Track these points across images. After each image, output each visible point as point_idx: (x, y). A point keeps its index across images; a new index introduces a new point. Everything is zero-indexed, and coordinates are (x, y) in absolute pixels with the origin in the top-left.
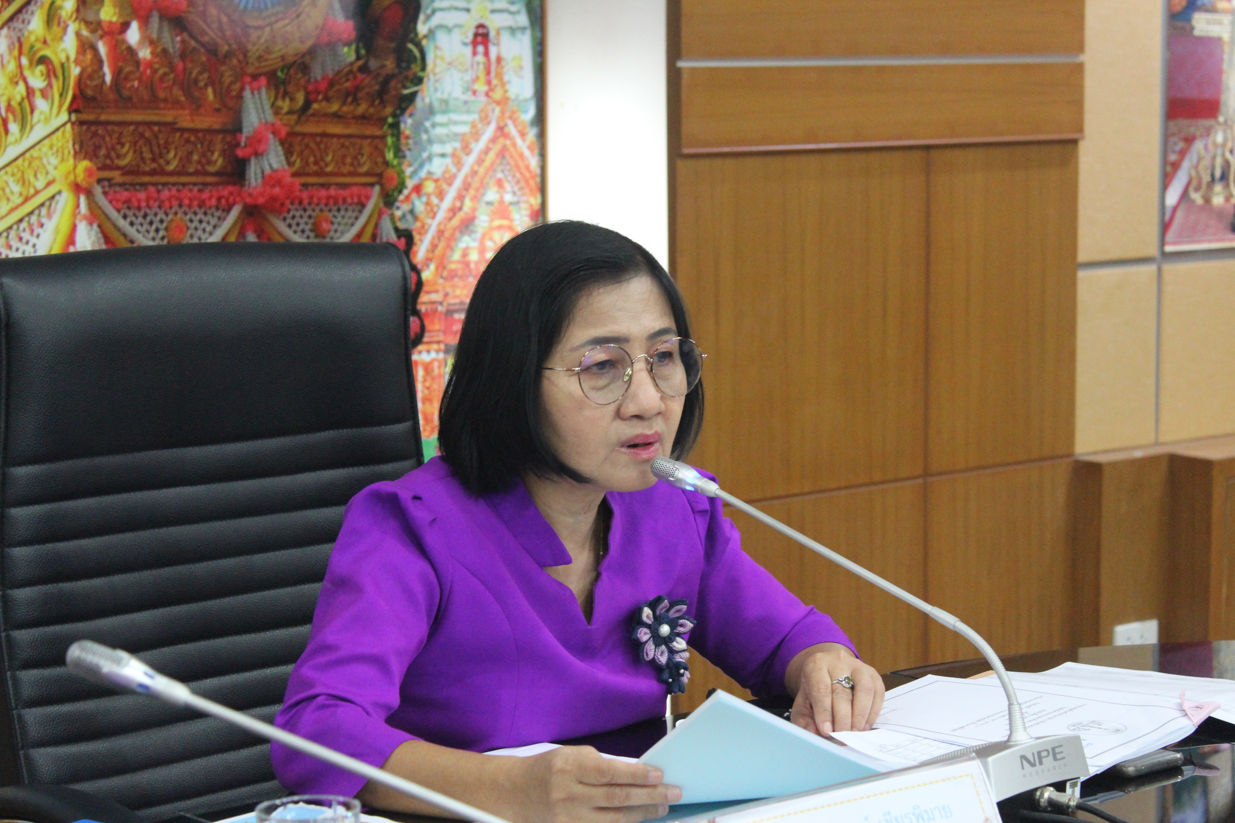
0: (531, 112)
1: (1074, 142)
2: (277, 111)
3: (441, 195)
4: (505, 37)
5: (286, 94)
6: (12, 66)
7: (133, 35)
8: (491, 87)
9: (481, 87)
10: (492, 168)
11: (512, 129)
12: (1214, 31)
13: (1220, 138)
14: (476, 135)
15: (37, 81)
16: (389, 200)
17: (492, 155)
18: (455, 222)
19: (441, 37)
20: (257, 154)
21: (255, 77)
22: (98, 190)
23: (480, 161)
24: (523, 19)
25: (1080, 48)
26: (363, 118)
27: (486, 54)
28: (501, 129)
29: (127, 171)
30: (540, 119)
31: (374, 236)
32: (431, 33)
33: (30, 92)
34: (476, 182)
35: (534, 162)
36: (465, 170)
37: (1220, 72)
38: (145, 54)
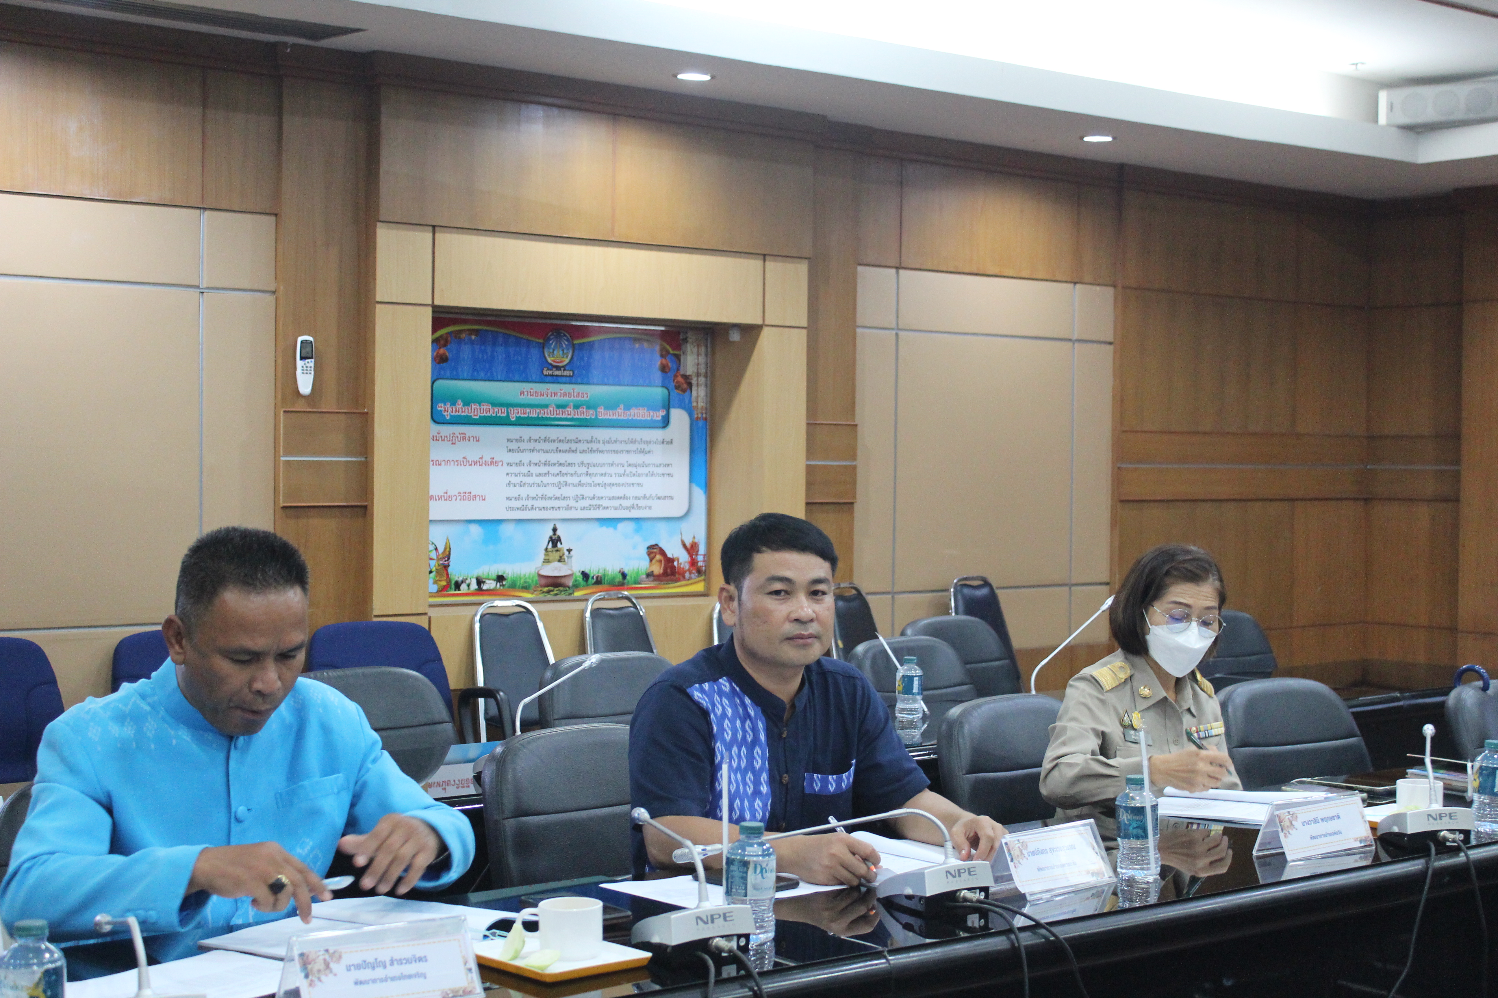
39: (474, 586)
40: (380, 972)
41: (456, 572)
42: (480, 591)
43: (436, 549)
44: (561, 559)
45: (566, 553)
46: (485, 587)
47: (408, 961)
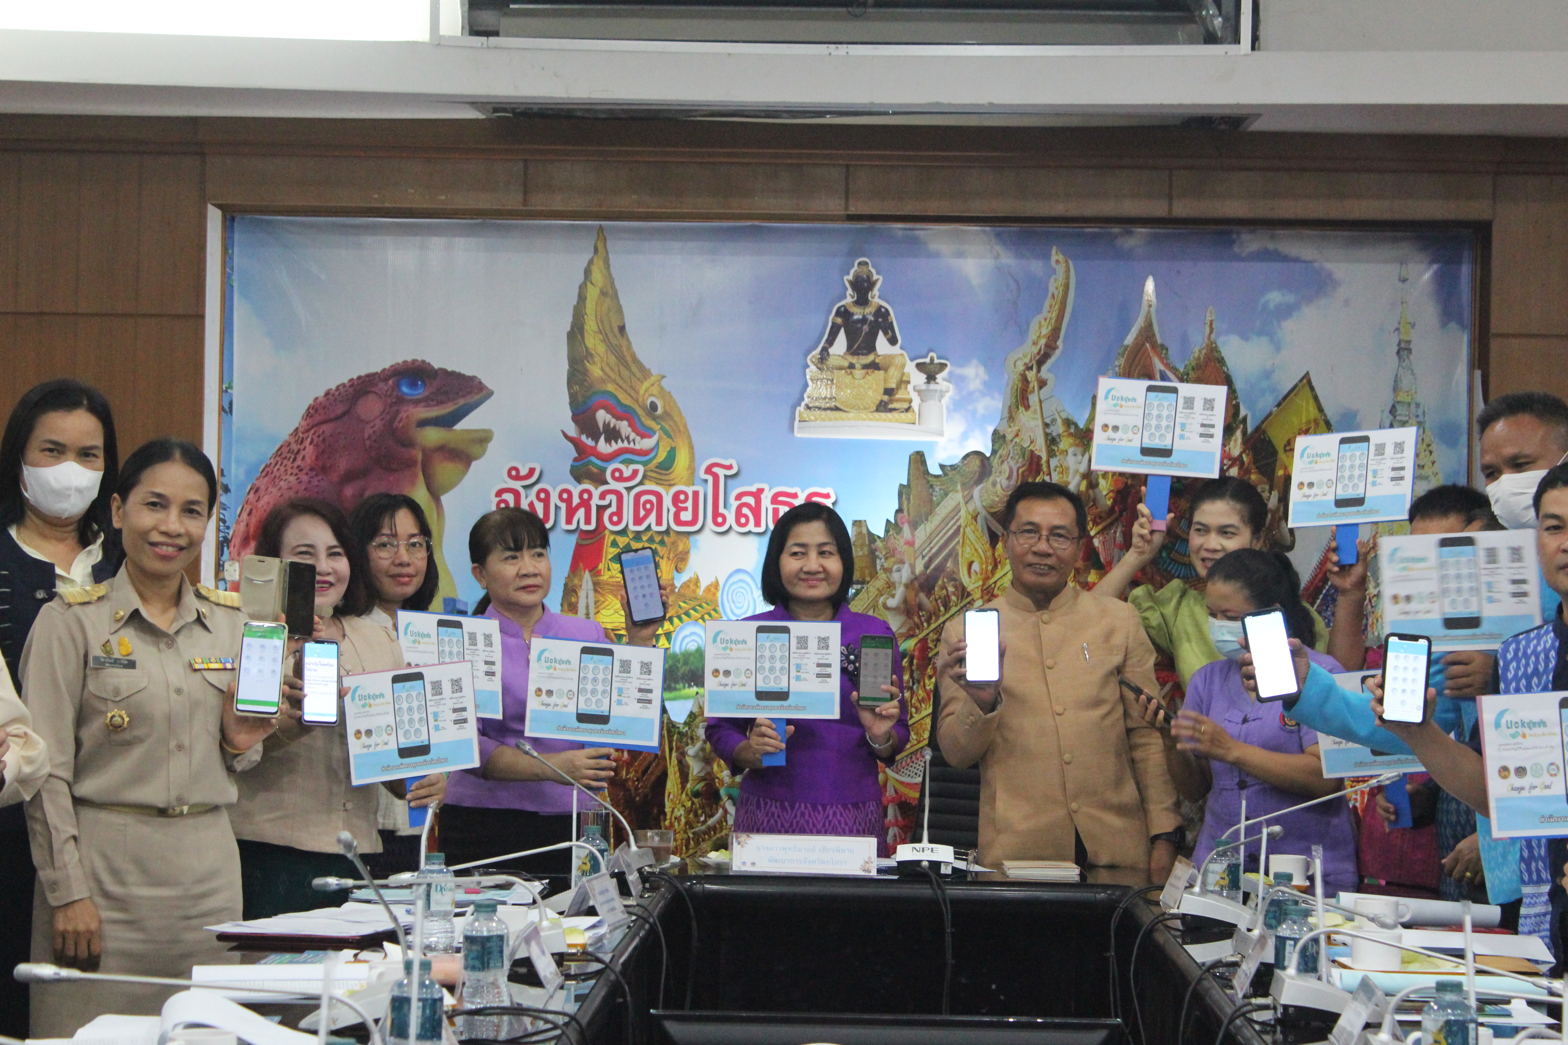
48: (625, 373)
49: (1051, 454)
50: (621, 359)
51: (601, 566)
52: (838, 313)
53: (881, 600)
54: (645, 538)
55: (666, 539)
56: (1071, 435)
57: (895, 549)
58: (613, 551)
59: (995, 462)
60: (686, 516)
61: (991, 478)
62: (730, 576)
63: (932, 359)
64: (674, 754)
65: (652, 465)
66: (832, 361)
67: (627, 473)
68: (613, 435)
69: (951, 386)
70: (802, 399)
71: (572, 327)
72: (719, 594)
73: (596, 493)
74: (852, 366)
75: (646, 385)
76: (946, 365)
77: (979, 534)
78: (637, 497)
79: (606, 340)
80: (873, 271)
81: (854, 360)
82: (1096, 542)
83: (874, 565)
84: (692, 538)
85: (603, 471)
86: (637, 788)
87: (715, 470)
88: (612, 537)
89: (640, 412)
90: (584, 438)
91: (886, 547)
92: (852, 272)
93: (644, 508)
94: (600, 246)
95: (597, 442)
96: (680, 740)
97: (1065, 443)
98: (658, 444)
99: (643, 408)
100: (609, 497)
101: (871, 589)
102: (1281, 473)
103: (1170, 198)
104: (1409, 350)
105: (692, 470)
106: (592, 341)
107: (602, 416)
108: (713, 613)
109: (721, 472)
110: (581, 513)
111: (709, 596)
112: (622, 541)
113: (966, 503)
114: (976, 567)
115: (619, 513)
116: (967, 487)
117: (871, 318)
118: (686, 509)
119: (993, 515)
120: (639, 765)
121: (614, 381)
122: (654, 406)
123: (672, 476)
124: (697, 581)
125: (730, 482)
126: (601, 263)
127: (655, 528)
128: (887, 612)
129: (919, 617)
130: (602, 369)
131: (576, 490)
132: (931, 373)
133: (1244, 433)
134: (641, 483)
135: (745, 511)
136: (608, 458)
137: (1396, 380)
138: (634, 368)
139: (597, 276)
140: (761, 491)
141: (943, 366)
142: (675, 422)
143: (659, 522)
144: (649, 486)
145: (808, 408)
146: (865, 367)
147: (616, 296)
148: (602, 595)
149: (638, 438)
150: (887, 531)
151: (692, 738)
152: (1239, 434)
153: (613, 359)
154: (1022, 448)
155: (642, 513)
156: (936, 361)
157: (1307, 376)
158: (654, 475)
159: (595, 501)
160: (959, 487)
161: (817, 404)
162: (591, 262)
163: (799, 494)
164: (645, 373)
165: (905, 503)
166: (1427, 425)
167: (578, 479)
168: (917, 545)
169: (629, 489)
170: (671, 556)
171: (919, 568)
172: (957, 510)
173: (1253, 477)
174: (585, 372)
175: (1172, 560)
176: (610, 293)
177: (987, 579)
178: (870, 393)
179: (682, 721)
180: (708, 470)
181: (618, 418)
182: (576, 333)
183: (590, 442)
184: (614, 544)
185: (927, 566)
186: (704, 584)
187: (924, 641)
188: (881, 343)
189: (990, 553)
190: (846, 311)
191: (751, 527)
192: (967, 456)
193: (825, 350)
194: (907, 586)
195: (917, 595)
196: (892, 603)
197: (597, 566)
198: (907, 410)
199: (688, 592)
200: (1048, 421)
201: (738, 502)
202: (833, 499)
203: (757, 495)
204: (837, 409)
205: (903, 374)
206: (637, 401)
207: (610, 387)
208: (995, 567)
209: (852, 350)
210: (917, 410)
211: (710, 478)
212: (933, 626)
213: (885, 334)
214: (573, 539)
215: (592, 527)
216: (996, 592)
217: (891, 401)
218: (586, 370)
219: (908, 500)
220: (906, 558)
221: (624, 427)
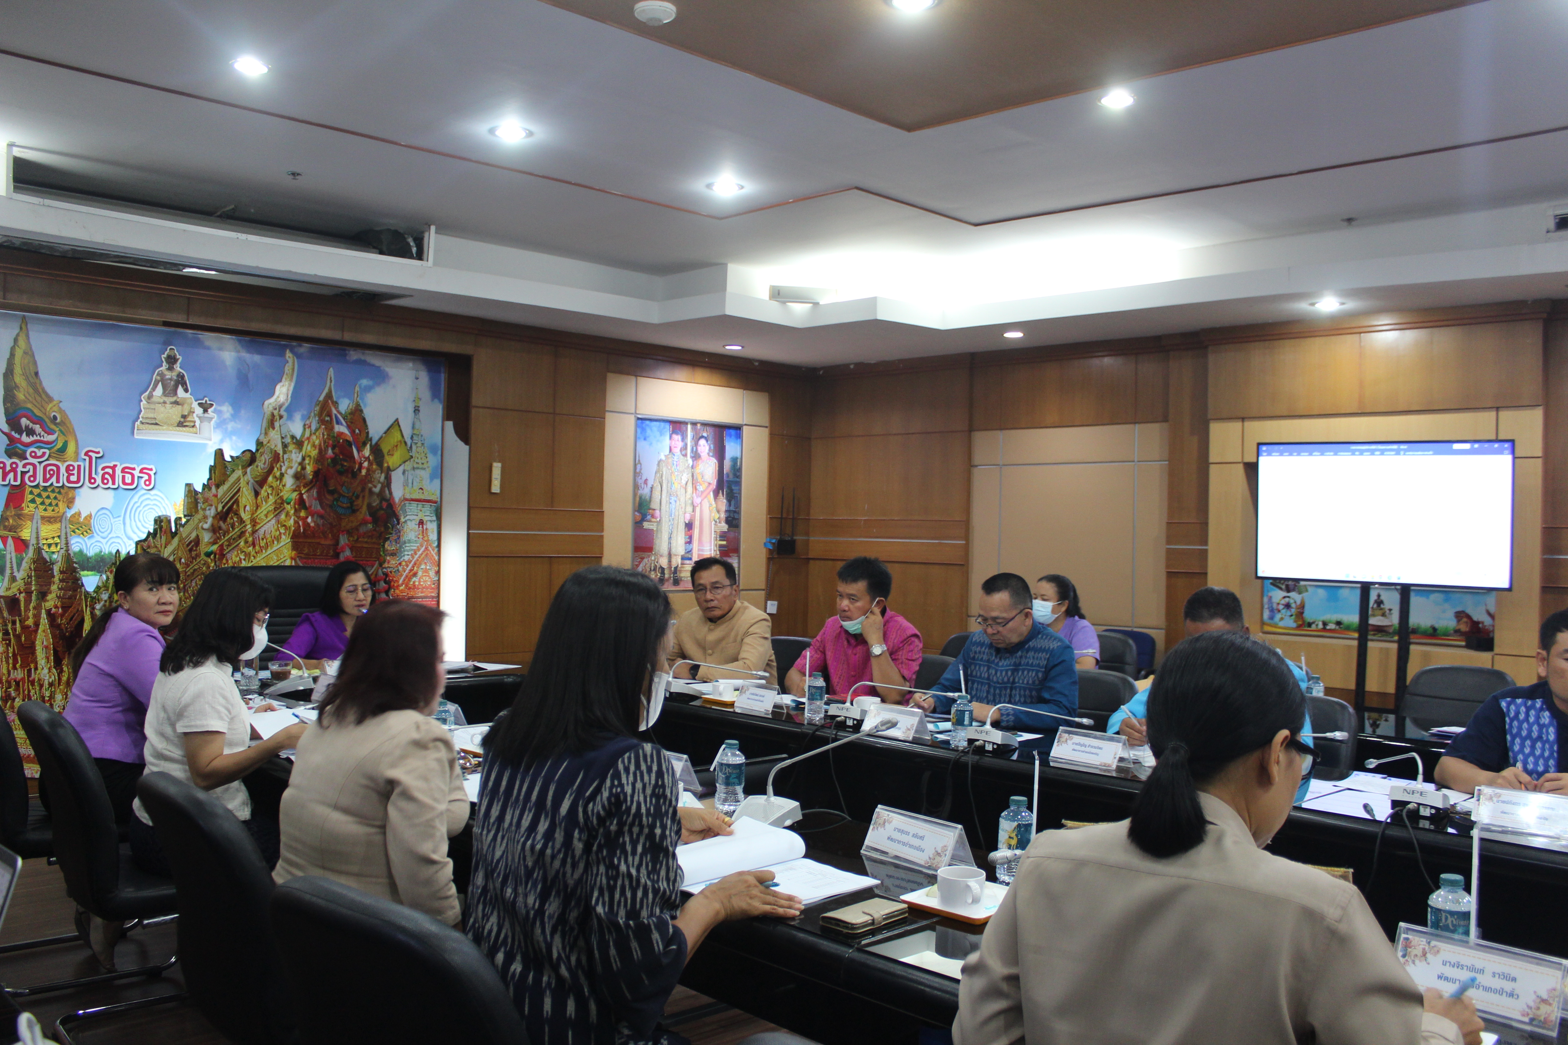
0: (436, 544)
1: (601, 557)
2: (349, 540)
3: (407, 566)
4: (429, 523)
5: (352, 536)
6: (276, 527)
7: (309, 520)
8: (424, 537)
9: (421, 536)
10: (423, 559)
11: (430, 548)
12: (651, 527)
13: (653, 558)
14: (419, 550)
15: (282, 531)
16: (381, 565)
17: (423, 555)
18: (411, 573)
19: (409, 523)
20: (343, 551)
21: (343, 531)
22: (298, 559)
23: (419, 557)
24: (434, 518)
25: (602, 531)
26: (374, 543)
27: (423, 527)
28: (426, 549)
29: (306, 554)
30: (439, 546)
31: (376, 575)
32: (405, 522)
33: (280, 533)
34: (418, 563)
35: (437, 558)
36: (415, 559)
37: (653, 539)
38: (312, 525)
39: (1321, 626)
40: (1083, 748)
41: (1308, 616)
42: (1324, 629)
43: (1295, 602)
44: (1383, 615)
45: (1388, 611)
46: (1328, 627)
47: (1095, 747)
48: (38, 398)
49: (285, 452)
50: (36, 390)
51: (23, 505)
52: (158, 374)
53: (200, 525)
54: (49, 490)
55: (62, 490)
56: (294, 443)
57: (208, 499)
58: (31, 497)
59: (258, 455)
60: (74, 478)
61: (256, 464)
62: (98, 511)
63: (206, 401)
64: (88, 609)
65: (53, 450)
66: (154, 399)
67: (39, 453)
68: (30, 432)
69: (215, 415)
70: (139, 418)
71: (7, 369)
72: (92, 521)
73: (21, 464)
74: (165, 403)
75: (50, 406)
76: (213, 405)
77: (250, 491)
78: (45, 467)
79: (27, 379)
80: (177, 354)
81: (166, 399)
82: (305, 496)
83: (197, 507)
84: (77, 490)
85: (25, 452)
86: (67, 628)
87: (90, 454)
88: (30, 489)
89: (47, 420)
90: (13, 433)
91: (203, 497)
92: (166, 353)
93: (49, 474)
94: (24, 326)
95: (21, 436)
96: (91, 601)
97: (291, 447)
98: (57, 438)
99: (49, 418)
100: (28, 467)
101: (195, 519)
102: (386, 465)
103: (343, 331)
104: (419, 410)
105: (77, 453)
106: (18, 379)
107: (24, 422)
108: (88, 531)
109: (94, 455)
110: (11, 475)
111: (86, 522)
112: (36, 491)
113: (244, 476)
114: (248, 508)
115: (34, 475)
116: (245, 467)
117: (175, 378)
118: (73, 474)
119: (257, 482)
120: (68, 616)
121: (32, 403)
122: (55, 418)
123: (65, 456)
124: (79, 514)
125: (99, 461)
126: (24, 337)
127: (55, 484)
128: (203, 531)
129: (220, 534)
130: (24, 395)
131: (8, 462)
132: (205, 408)
133: (371, 445)
134: (47, 460)
135: (107, 476)
136: (28, 445)
137: (414, 424)
138: (44, 396)
139: (22, 343)
140: (115, 466)
141: (212, 405)
142: (67, 427)
143: (58, 481)
144: (52, 461)
145: (142, 423)
146: (172, 403)
147: (33, 356)
148: (25, 521)
149: (46, 435)
150: (203, 489)
151: (98, 600)
152: (368, 446)
153: (31, 390)
154: (271, 449)
155: (48, 476)
156: (208, 402)
157: (397, 420)
158: (55, 455)
159: (20, 469)
160: (240, 467)
161: (147, 421)
162: (18, 335)
163: (136, 468)
164: (50, 399)
165: (213, 475)
166: (425, 445)
167: (10, 456)
168: (219, 497)
169: (40, 463)
170: (65, 500)
171: (220, 508)
172: (239, 479)
173: (374, 467)
174: (14, 397)
175: (339, 506)
176: (29, 353)
177: (253, 514)
178: (174, 417)
179: (92, 590)
180: (86, 454)
181: (34, 423)
182: (9, 374)
183: (17, 436)
184: (31, 493)
185: (223, 507)
186: (83, 516)
187: (222, 546)
188: (180, 390)
189: (255, 501)
190: (162, 373)
191: (110, 485)
192: (244, 452)
193: (151, 393)
194: (213, 518)
195: (218, 522)
196: (206, 526)
197: (21, 505)
198: (193, 426)
199: (74, 520)
200: (283, 436)
201: (103, 472)
202: (154, 471)
203: (114, 468)
204: (156, 424)
205: (191, 408)
206: (45, 414)
207: (29, 406)
208: (257, 508)
209: (165, 394)
210: (198, 426)
211: (87, 458)
212: (226, 538)
213: (183, 386)
214: (7, 489)
215: (18, 483)
216: (257, 521)
217: (185, 422)
218: (15, 395)
219: (215, 473)
220: (213, 503)
221: (37, 428)
